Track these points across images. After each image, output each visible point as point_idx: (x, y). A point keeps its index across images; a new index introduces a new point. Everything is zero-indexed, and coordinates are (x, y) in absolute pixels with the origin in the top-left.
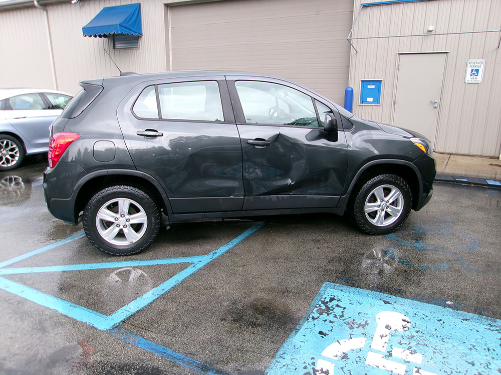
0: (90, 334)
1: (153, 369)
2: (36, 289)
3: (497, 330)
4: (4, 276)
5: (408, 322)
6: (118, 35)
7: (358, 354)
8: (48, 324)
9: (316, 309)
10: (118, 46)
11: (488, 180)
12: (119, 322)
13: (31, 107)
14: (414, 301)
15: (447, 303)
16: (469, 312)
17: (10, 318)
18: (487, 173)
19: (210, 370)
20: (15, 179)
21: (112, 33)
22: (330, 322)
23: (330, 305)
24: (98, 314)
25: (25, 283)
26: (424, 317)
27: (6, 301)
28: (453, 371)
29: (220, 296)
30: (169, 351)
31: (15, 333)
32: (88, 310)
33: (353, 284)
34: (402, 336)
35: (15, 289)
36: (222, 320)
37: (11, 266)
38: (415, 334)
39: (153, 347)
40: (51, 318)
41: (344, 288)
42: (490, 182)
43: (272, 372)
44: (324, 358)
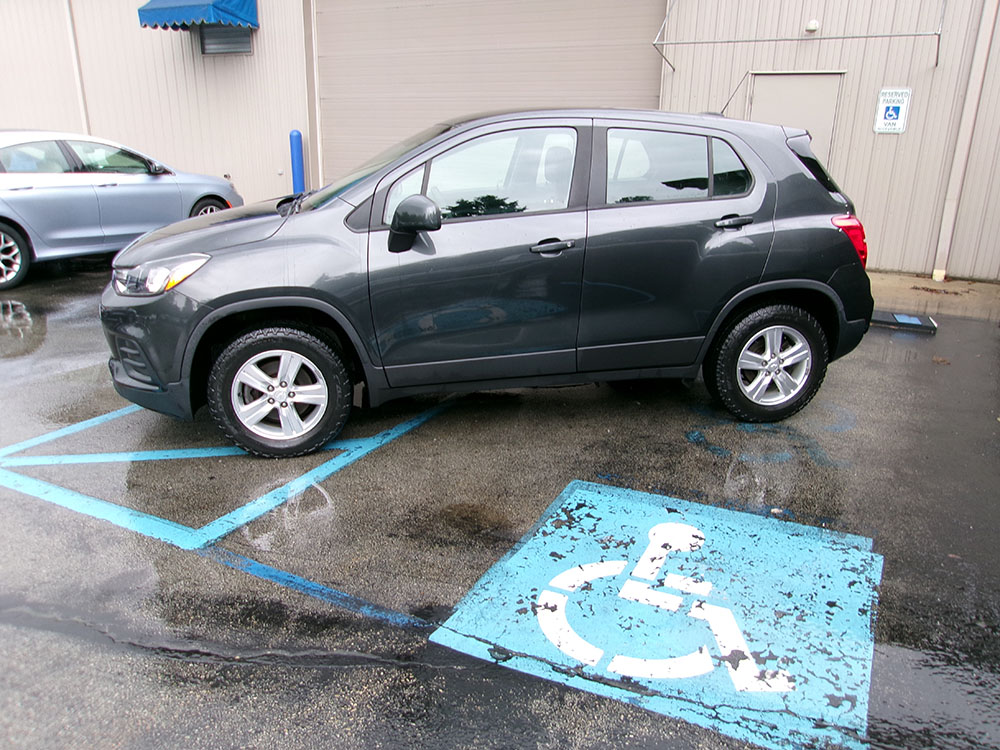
0: (167, 554)
1: (272, 603)
2: (71, 489)
3: (842, 549)
4: (12, 469)
5: (701, 539)
6: (211, 26)
7: (609, 584)
8: (94, 540)
9: (551, 520)
10: (211, 47)
11: (897, 314)
12: (215, 537)
13: (41, 167)
14: (719, 509)
15: (773, 510)
16: (804, 524)
17: (29, 531)
18: (903, 303)
19: (364, 605)
20: (14, 307)
21: (198, 22)
22: (573, 538)
23: (576, 514)
24: (180, 526)
25: (49, 481)
26: (729, 531)
27: (19, 506)
28: (756, 605)
29: (390, 500)
30: (299, 579)
31: (39, 553)
32: (163, 520)
33: (621, 484)
34: (687, 559)
35: (33, 488)
36: (390, 536)
37: (23, 453)
38: (709, 556)
39: (273, 574)
40: (99, 531)
41: (604, 488)
42: (902, 319)
43: (466, 607)
44: (553, 589)
